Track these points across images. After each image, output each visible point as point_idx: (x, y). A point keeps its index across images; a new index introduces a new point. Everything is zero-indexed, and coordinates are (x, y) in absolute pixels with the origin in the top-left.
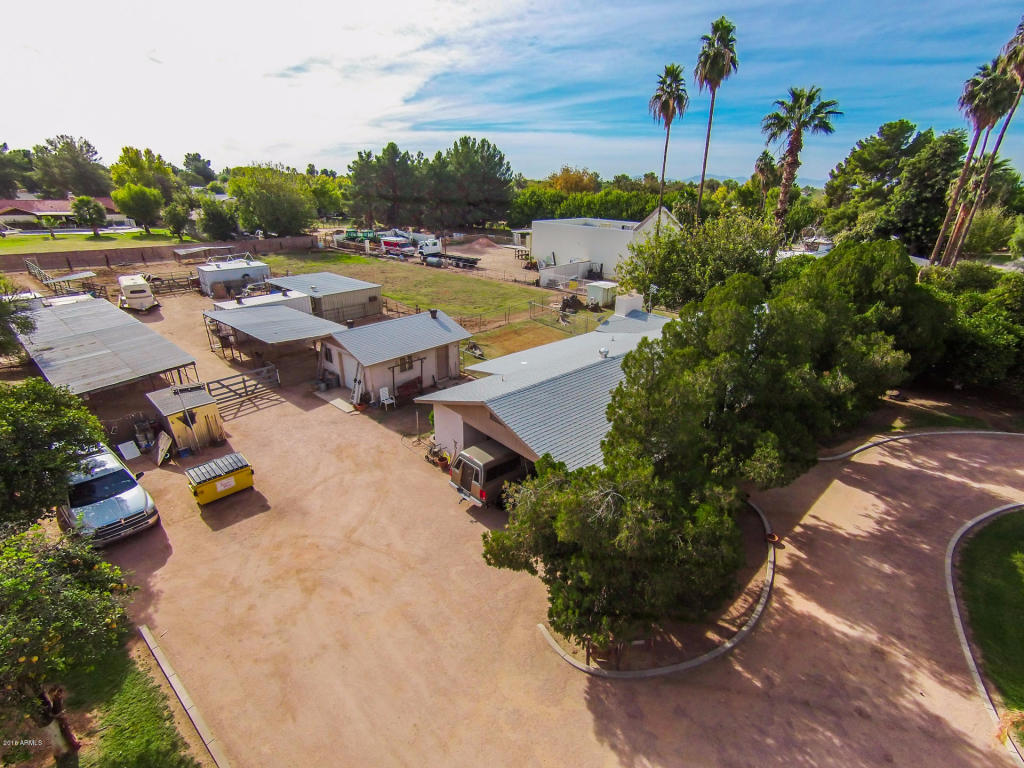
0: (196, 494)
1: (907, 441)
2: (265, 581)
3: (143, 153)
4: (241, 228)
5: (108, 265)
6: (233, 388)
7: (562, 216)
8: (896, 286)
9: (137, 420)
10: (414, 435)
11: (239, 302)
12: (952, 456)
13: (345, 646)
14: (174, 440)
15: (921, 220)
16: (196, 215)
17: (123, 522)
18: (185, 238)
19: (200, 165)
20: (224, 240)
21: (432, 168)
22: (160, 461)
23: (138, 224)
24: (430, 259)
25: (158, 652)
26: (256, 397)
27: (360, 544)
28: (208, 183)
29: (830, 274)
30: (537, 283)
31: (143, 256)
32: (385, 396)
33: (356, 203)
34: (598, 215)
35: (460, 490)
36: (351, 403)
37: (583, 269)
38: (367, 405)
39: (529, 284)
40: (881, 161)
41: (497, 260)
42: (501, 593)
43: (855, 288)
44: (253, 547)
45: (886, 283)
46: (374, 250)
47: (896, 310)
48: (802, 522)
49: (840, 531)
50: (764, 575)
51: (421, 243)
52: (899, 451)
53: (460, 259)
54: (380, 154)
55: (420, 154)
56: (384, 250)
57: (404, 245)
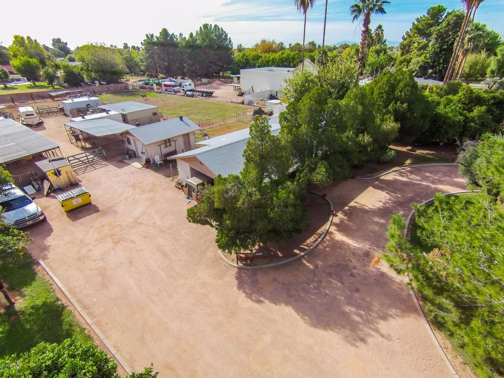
0: (63, 206)
1: (409, 169)
2: (96, 240)
3: (26, 38)
4: (86, 80)
5: (13, 101)
6: (81, 159)
7: (259, 67)
8: (405, 93)
9: (32, 175)
10: (171, 177)
11: (83, 118)
12: (427, 174)
13: (131, 263)
14: (51, 183)
15: (441, 61)
16: (60, 73)
17: (27, 218)
18: (56, 87)
19: (62, 45)
20: (77, 87)
21: (188, 42)
22: (45, 194)
23: (29, 80)
24: (188, 93)
25: (47, 269)
26: (94, 164)
27: (141, 223)
28: (67, 56)
29: (375, 89)
30: (243, 103)
31: (32, 97)
32: (158, 159)
33: (147, 64)
34: (278, 66)
35: (188, 198)
36: (141, 164)
37: (267, 95)
38: (148, 164)
39: (239, 103)
40: (427, 29)
41: (224, 92)
42: (203, 240)
43: (386, 95)
44: (91, 227)
45: (401, 91)
46: (159, 89)
47: (405, 105)
48: (349, 205)
49: (366, 208)
50: (326, 226)
51: (183, 84)
52: (404, 173)
53: (203, 92)
54: (158, 35)
55: (181, 35)
56: (164, 89)
57: (174, 86)
